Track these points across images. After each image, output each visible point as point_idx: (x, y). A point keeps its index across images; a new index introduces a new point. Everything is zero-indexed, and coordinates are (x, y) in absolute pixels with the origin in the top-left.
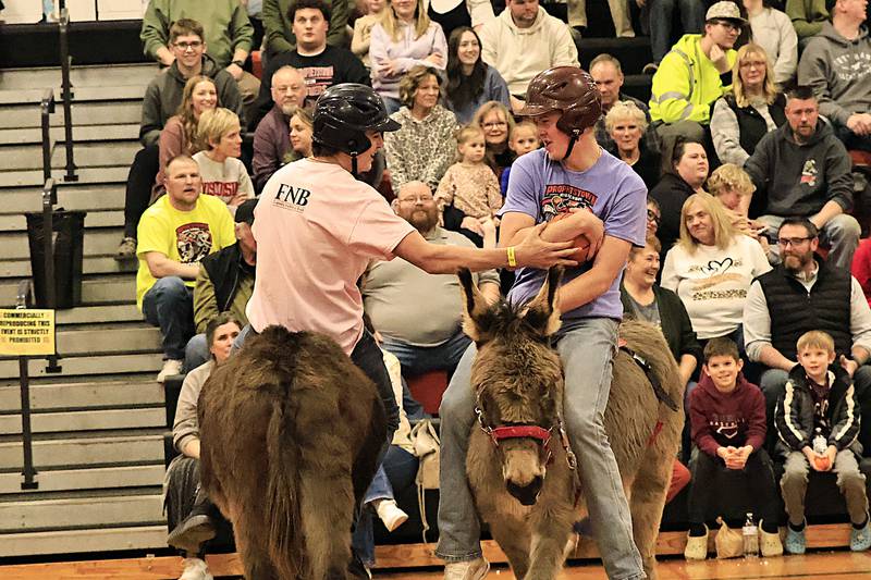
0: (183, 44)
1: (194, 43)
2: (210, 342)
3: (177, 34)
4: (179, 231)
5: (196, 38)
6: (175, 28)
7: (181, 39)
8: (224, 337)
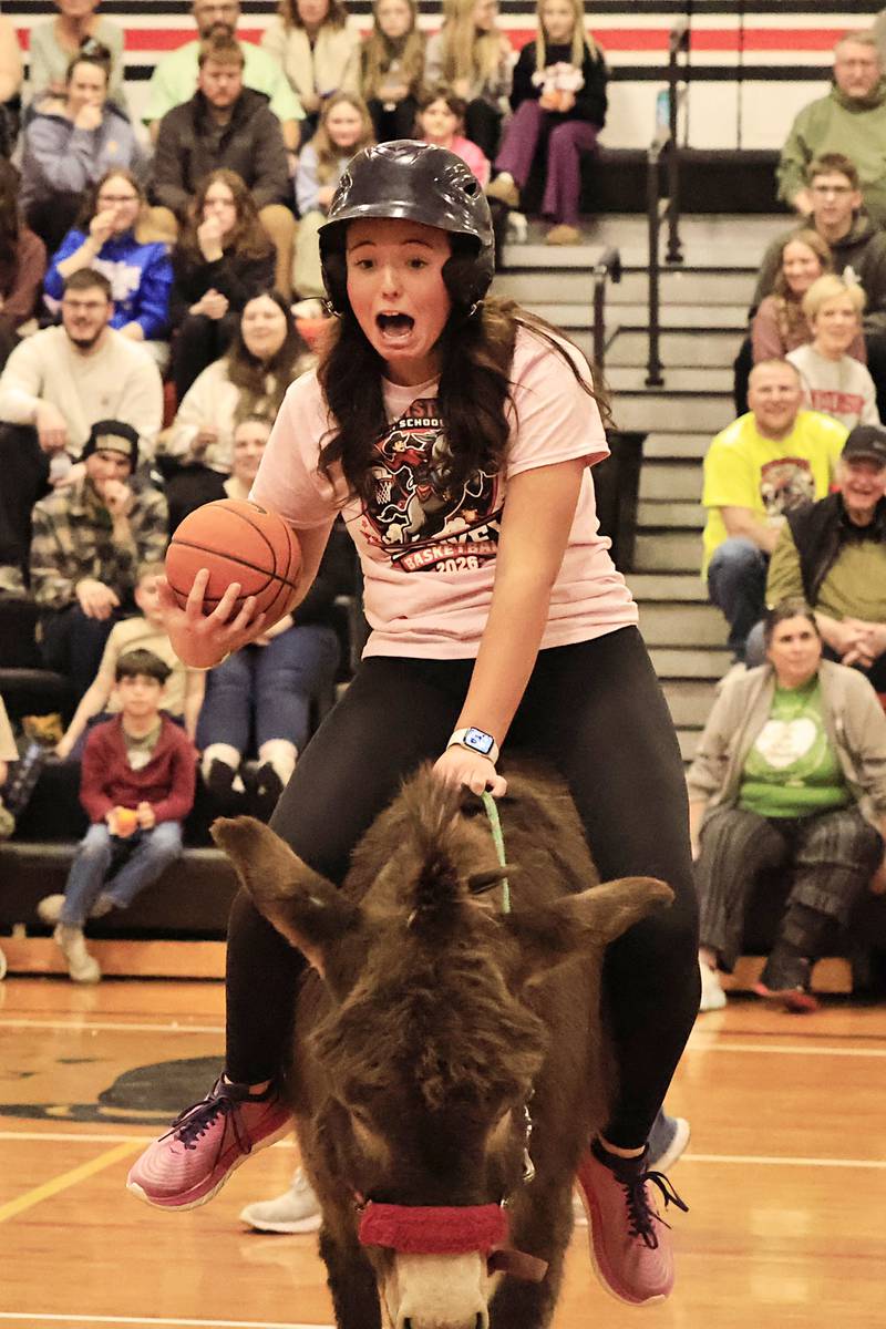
0: (824, 189)
1: (839, 189)
2: (768, 642)
3: (815, 173)
4: (765, 469)
5: (842, 180)
6: (815, 165)
7: (820, 181)
8: (787, 639)
